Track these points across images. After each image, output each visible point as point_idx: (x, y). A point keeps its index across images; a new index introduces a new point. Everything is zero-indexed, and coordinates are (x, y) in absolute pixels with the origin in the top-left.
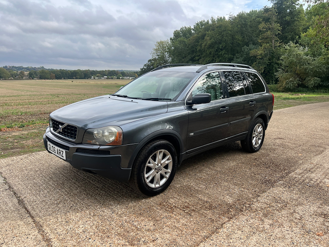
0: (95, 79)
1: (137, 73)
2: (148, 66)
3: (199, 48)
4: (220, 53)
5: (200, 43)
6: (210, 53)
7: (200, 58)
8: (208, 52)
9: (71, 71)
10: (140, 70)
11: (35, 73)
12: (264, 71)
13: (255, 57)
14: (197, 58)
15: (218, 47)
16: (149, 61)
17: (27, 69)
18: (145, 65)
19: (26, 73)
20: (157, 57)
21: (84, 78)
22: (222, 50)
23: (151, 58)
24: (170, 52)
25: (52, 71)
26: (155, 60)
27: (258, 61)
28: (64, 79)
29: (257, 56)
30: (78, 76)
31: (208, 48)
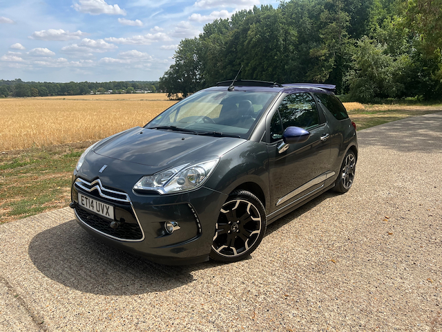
0: (95, 94)
1: (154, 83)
2: (170, 73)
3: (239, 47)
4: (270, 54)
5: (241, 40)
6: (256, 54)
7: (243, 61)
8: (253, 53)
9: (60, 84)
10: (159, 80)
11: (9, 88)
13: (317, 58)
14: (238, 61)
15: (266, 46)
16: (172, 67)
18: (166, 73)
20: (182, 62)
21: (80, 94)
23: (174, 63)
25: (33, 85)
26: (177, 65)
27: (320, 63)
28: (52, 95)
29: (320, 57)
30: (72, 92)
31: (253, 47)
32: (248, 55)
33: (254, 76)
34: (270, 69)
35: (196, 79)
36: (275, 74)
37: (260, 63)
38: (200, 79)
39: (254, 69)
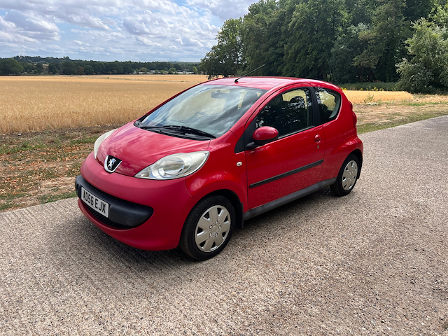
0: (138, 74)
1: (196, 65)
2: (212, 55)
4: (315, 36)
5: (286, 21)
6: (301, 36)
7: (286, 43)
8: (297, 35)
9: (106, 64)
11: (57, 66)
12: (379, 63)
13: (367, 42)
14: (281, 43)
15: (312, 28)
16: (214, 48)
17: (47, 60)
18: (208, 55)
19: (45, 66)
20: (225, 43)
21: (124, 73)
22: (317, 31)
23: (216, 44)
24: (242, 34)
25: (80, 63)
26: (220, 46)
27: (370, 47)
28: (97, 74)
29: (369, 40)
30: (115, 71)
31: (297, 29)
32: (292, 38)
33: (297, 60)
34: (315, 53)
35: (238, 61)
36: (320, 58)
37: (304, 46)
38: (242, 61)
39: (297, 52)
